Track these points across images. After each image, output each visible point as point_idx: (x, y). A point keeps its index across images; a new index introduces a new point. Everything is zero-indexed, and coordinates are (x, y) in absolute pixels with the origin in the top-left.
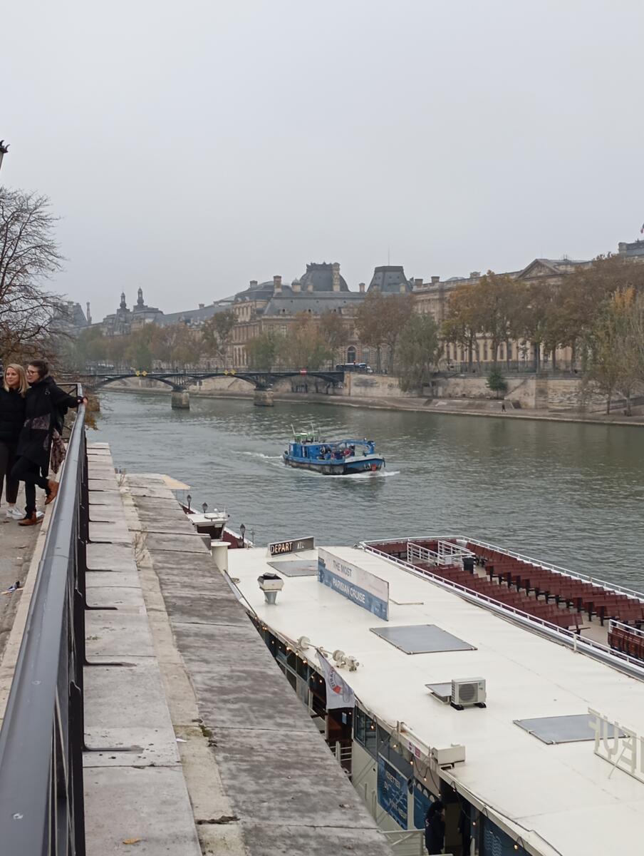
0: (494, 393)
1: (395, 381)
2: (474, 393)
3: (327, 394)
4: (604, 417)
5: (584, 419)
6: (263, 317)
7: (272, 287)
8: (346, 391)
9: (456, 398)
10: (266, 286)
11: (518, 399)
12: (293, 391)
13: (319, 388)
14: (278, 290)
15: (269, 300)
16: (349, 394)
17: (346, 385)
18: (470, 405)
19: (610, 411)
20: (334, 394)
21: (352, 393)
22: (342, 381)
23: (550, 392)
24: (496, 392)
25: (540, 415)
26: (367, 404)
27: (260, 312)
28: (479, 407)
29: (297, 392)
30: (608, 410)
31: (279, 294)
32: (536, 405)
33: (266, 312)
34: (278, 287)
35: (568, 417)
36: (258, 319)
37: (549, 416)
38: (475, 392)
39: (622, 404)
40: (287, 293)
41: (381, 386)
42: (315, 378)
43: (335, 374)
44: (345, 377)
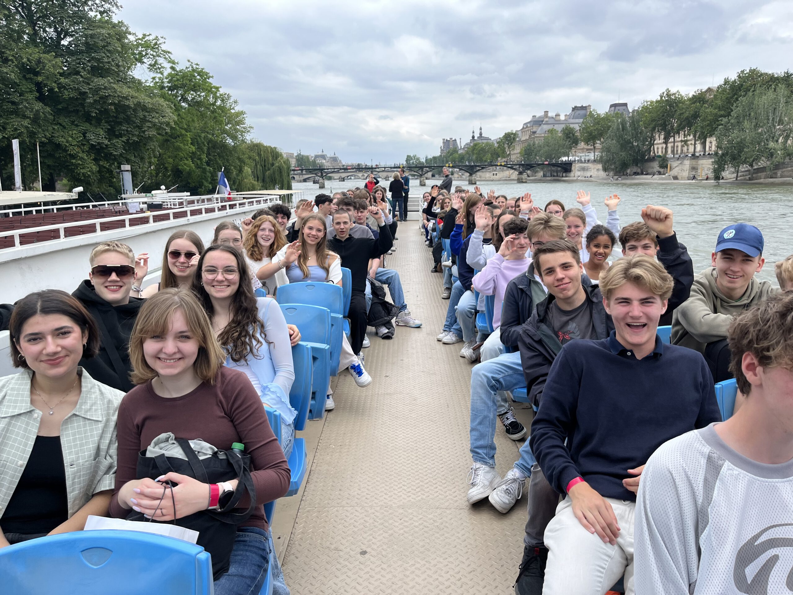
1: (600, 166)
6: (535, 135)
7: (543, 118)
8: (572, 174)
10: (540, 117)
11: (676, 174)
12: (544, 176)
13: (559, 174)
14: (546, 119)
15: (540, 125)
16: (574, 176)
17: (573, 171)
19: (738, 178)
20: (566, 177)
21: (576, 175)
22: (571, 168)
23: (699, 168)
24: (663, 170)
27: (534, 133)
30: (737, 177)
31: (546, 121)
32: (688, 177)
33: (537, 133)
34: (546, 117)
36: (533, 136)
39: (747, 173)
40: (552, 121)
41: (592, 171)
42: (556, 167)
43: (567, 164)
44: (573, 166)
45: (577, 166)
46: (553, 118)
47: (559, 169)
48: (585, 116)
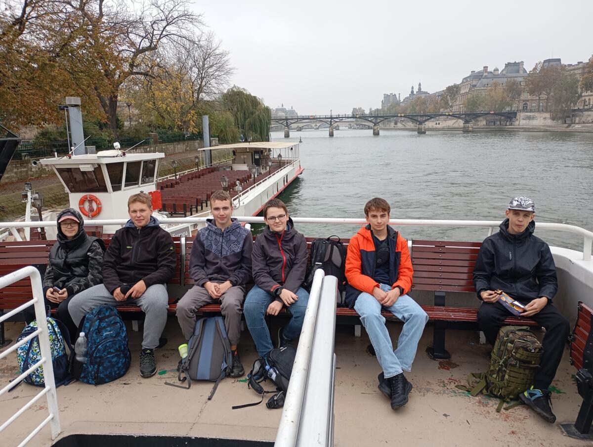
1: (547, 115)
3: (506, 125)
6: (476, 88)
7: (483, 73)
8: (517, 123)
9: (588, 123)
10: (479, 72)
12: (487, 125)
13: (502, 123)
14: (486, 74)
15: (480, 79)
16: (519, 125)
17: (517, 120)
20: (510, 125)
21: (521, 123)
22: (515, 117)
26: (530, 129)
27: (475, 86)
29: (489, 125)
31: (486, 76)
33: (477, 86)
34: (486, 72)
36: (473, 89)
40: (490, 75)
41: (539, 119)
42: (500, 117)
43: (511, 113)
44: (517, 115)
45: (522, 115)
46: (491, 72)
47: (503, 118)
48: (518, 71)
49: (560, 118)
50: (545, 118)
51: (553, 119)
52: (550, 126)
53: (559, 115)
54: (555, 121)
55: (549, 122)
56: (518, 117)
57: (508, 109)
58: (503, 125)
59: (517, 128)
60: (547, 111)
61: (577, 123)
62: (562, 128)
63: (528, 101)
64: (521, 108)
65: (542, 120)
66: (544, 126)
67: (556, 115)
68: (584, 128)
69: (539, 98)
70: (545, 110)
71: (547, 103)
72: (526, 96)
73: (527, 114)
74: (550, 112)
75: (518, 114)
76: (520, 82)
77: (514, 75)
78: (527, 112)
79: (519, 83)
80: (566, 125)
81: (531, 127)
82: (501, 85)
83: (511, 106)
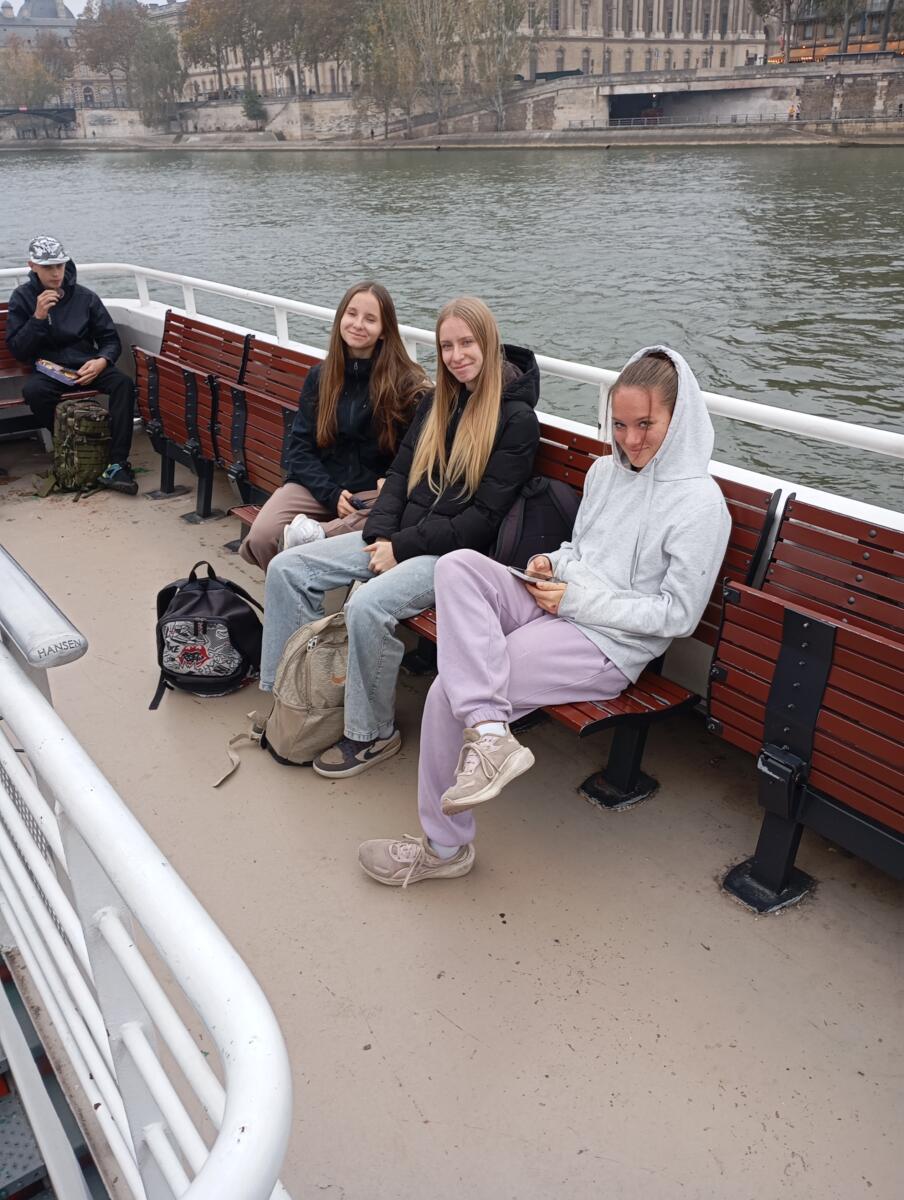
0: (252, 123)
1: (134, 115)
2: (229, 125)
3: (60, 138)
4: (384, 143)
5: (361, 145)
8: (80, 132)
9: (209, 132)
11: (280, 129)
12: (19, 138)
16: (85, 136)
18: (226, 139)
19: (389, 136)
20: (68, 138)
22: (74, 120)
23: (316, 118)
24: (254, 122)
25: (309, 145)
26: (108, 146)
28: (236, 140)
29: (24, 138)
30: (387, 133)
32: (302, 136)
35: (341, 145)
37: (320, 145)
38: (231, 124)
39: (402, 125)
41: (120, 124)
42: (42, 118)
43: (64, 110)
44: (77, 115)
45: (85, 115)
47: (49, 121)
48: (55, 14)
49: (160, 122)
50: (131, 122)
51: (147, 123)
52: (145, 140)
53: (157, 115)
54: (151, 129)
55: (141, 130)
56: (79, 119)
57: (54, 101)
58: (52, 138)
59: (83, 145)
60: (131, 107)
61: (191, 133)
62: (166, 142)
63: (91, 82)
64: (81, 99)
65: (125, 126)
66: (134, 139)
67: (151, 115)
68: (205, 143)
69: (111, 77)
70: (129, 104)
71: (129, 88)
72: (83, 72)
73: (95, 112)
74: (138, 108)
75: (78, 113)
76: (66, 39)
77: (49, 21)
78: (94, 108)
79: (63, 40)
80: (173, 137)
81: (110, 142)
82: (26, 44)
83: (59, 93)
